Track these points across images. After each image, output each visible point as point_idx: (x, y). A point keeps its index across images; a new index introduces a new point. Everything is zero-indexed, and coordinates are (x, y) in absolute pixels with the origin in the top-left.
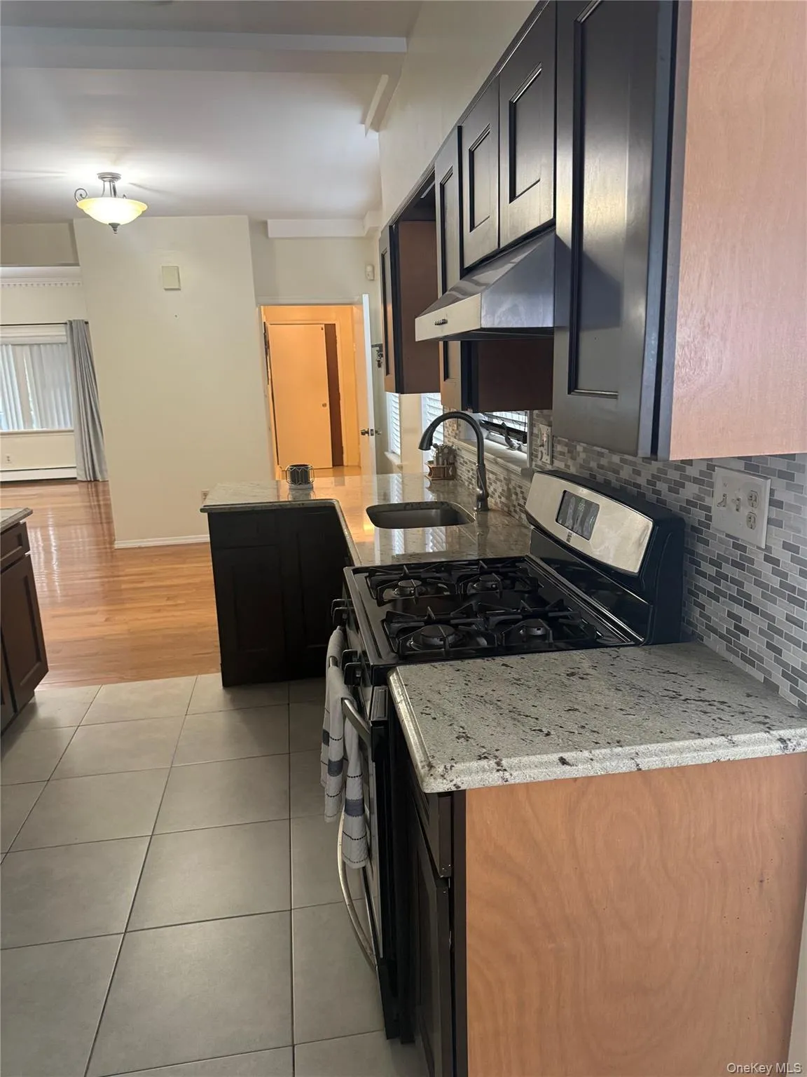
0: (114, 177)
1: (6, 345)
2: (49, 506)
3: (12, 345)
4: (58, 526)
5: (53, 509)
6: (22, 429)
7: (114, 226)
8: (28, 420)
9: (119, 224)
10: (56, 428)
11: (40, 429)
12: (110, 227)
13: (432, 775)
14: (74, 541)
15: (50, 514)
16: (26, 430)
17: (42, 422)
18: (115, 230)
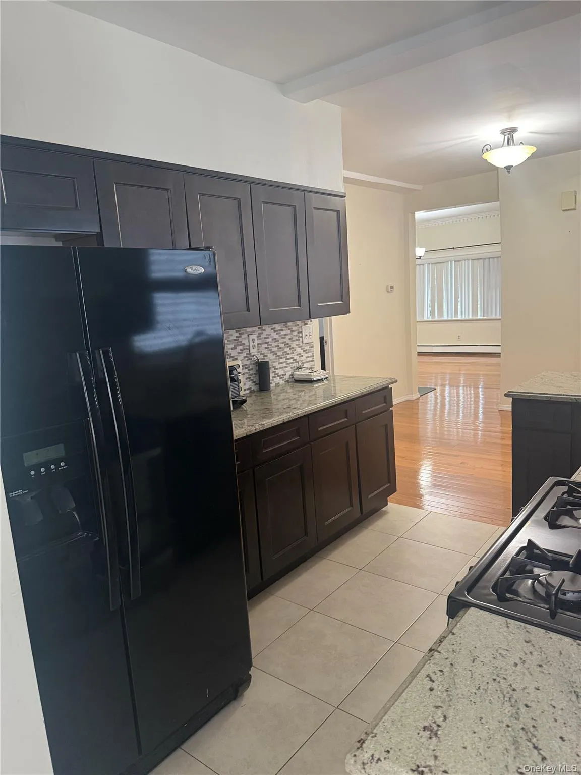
0: (513, 130)
1: (468, 260)
2: (481, 373)
3: (472, 260)
4: (485, 388)
5: (483, 375)
6: (470, 318)
7: (508, 168)
8: (475, 312)
9: (512, 166)
10: (494, 317)
11: (482, 318)
12: (506, 169)
13: (355, 756)
14: (496, 401)
15: (482, 379)
16: (474, 318)
17: (484, 312)
18: (509, 172)
